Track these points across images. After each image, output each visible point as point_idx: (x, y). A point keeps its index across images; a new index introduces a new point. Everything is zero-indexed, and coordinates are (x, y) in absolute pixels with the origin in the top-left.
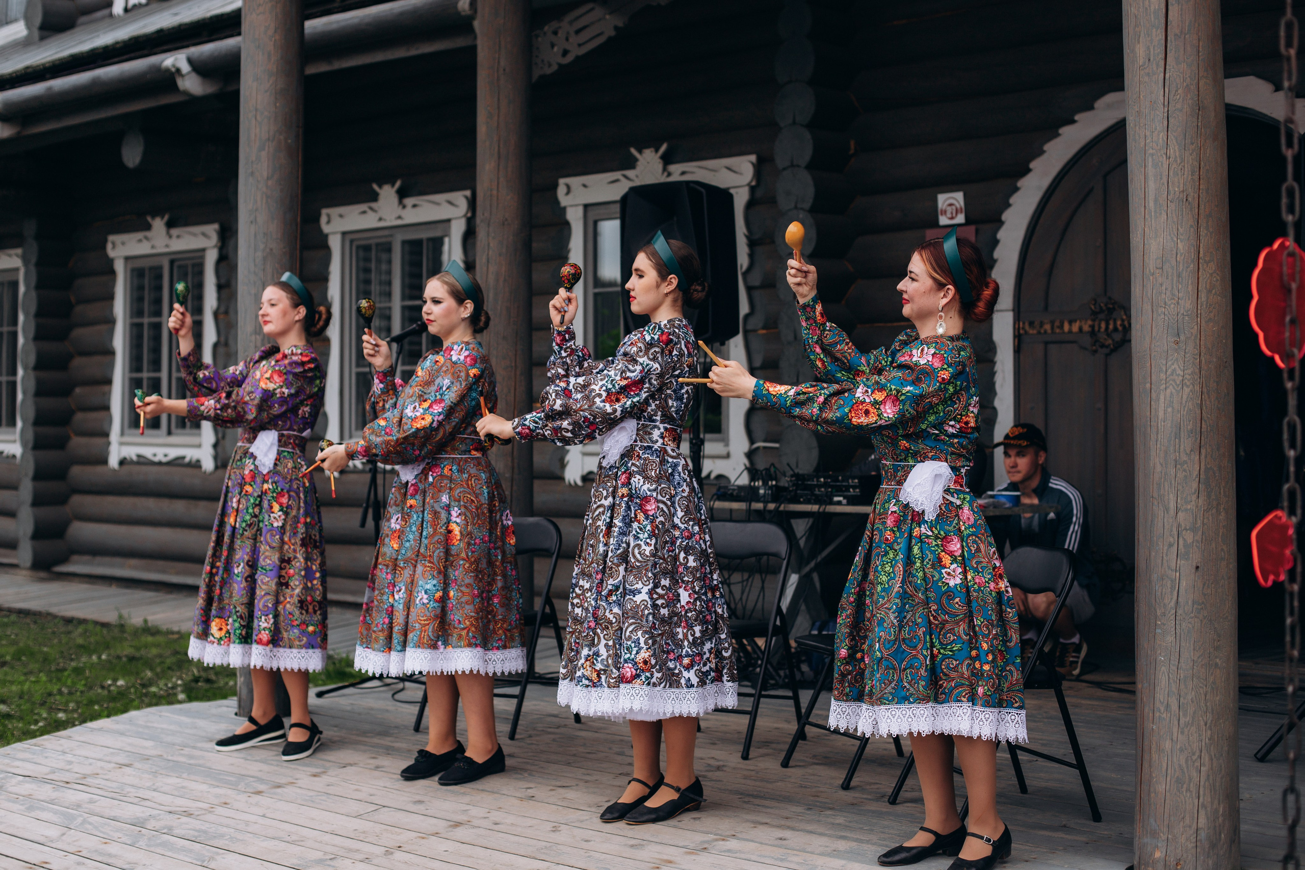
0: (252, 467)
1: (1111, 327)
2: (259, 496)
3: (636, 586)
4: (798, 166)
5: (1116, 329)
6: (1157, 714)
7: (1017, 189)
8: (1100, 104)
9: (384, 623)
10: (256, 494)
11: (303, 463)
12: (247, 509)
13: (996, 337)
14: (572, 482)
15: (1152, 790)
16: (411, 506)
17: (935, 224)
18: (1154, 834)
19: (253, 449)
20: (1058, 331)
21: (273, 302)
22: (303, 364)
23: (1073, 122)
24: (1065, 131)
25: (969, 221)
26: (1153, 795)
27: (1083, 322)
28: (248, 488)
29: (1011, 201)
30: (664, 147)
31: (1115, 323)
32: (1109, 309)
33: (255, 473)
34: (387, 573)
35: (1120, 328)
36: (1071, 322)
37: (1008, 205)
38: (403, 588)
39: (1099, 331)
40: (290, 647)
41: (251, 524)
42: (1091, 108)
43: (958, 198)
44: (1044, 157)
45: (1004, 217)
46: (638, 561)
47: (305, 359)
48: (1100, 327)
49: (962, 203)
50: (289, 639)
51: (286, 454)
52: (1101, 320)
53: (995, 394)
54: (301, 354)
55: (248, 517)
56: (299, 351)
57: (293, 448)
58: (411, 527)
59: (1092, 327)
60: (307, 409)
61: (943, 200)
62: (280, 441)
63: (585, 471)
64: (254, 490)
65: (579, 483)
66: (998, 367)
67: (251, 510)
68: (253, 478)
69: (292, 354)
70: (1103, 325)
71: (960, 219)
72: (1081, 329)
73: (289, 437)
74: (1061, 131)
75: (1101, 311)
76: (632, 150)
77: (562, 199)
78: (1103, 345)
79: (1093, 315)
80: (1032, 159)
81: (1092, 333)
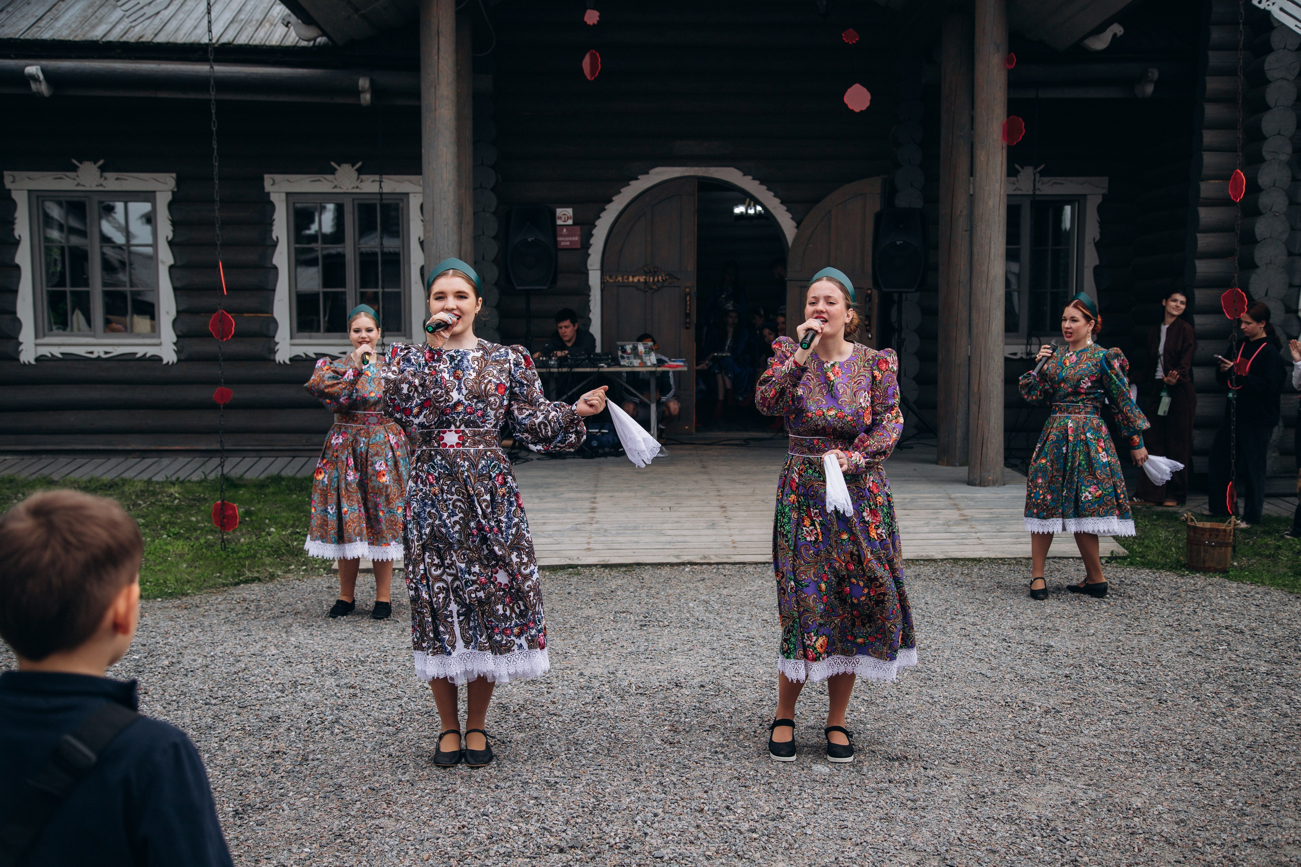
1: (656, 280)
5: (658, 281)
7: (604, 210)
8: (653, 171)
13: (591, 283)
14: (282, 362)
17: (555, 224)
18: (989, 471)
20: (626, 281)
23: (637, 179)
24: (633, 183)
25: (575, 224)
27: (640, 277)
29: (601, 215)
30: (359, 164)
31: (658, 278)
32: (655, 271)
35: (661, 281)
36: (633, 277)
37: (599, 217)
39: (649, 281)
42: (647, 173)
43: (569, 211)
44: (621, 194)
45: (596, 223)
49: (572, 215)
52: (650, 276)
53: (590, 311)
59: (646, 279)
61: (559, 211)
63: (293, 355)
65: (288, 362)
66: (592, 298)
70: (651, 279)
71: (570, 222)
72: (639, 280)
74: (631, 183)
75: (650, 272)
76: (333, 164)
77: (268, 187)
78: (651, 289)
79: (646, 274)
80: (614, 195)
81: (646, 282)
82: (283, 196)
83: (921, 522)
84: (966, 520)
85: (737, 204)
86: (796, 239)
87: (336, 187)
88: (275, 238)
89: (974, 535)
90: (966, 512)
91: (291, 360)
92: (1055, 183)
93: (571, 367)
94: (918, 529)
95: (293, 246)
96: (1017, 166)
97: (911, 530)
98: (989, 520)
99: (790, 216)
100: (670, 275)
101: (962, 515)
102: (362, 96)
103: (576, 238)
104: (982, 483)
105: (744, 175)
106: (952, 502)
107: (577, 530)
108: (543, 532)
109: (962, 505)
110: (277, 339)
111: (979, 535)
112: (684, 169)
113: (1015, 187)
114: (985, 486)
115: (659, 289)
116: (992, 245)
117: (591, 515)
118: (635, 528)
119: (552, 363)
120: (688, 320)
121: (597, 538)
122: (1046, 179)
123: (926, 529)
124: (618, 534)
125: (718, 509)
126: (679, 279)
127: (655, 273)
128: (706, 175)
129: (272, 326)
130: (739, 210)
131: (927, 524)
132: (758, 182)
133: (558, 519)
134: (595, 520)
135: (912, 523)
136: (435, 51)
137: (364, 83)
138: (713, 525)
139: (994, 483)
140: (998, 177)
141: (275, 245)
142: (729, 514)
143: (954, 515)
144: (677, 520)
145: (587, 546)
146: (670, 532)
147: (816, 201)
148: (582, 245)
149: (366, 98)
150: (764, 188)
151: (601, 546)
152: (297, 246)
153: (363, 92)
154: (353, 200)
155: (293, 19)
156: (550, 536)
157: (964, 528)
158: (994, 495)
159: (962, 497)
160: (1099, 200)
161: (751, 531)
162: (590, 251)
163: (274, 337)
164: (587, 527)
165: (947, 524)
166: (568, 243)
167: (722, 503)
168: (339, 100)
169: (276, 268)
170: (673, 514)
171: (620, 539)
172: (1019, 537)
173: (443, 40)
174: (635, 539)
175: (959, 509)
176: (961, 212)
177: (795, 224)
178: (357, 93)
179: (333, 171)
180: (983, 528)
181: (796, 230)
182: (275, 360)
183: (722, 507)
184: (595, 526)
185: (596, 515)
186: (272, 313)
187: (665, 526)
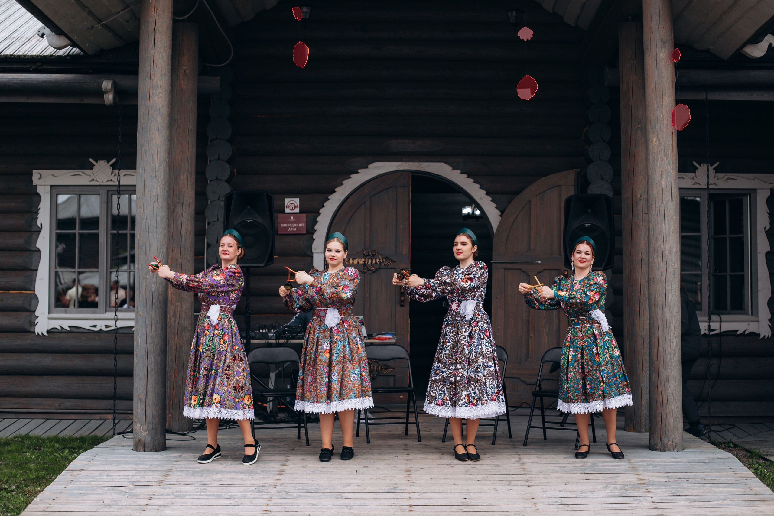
0: (209, 323)
1: (374, 262)
2: (211, 336)
3: (490, 364)
4: (221, 180)
5: (376, 263)
6: (669, 397)
7: (328, 200)
8: (371, 166)
9: (324, 390)
10: (210, 336)
11: (232, 320)
12: (206, 342)
13: (315, 264)
14: (40, 334)
15: (667, 422)
16: (337, 338)
17: (283, 212)
18: (669, 437)
19: (208, 314)
20: (346, 263)
21: (230, 245)
22: (234, 273)
23: (357, 172)
24: (353, 176)
25: (301, 212)
26: (667, 424)
27: (360, 259)
28: (207, 333)
29: (325, 204)
30: (114, 160)
31: (376, 261)
32: (373, 254)
33: (210, 325)
34: (324, 368)
35: (378, 263)
36: (353, 259)
37: (323, 206)
38: (337, 374)
39: (368, 263)
40: (229, 409)
41: (208, 350)
42: (366, 167)
43: (296, 201)
44: (343, 186)
45: (320, 211)
46: (488, 354)
47: (236, 271)
48: (368, 262)
49: (298, 204)
50: (229, 405)
51: (224, 316)
52: (369, 259)
54: (235, 269)
55: (206, 347)
56: (234, 267)
57: (227, 313)
58: (337, 348)
59: (365, 262)
60: (234, 295)
62: (220, 310)
63: (50, 328)
64: (210, 334)
65: (45, 334)
67: (207, 343)
68: (209, 328)
69: (231, 268)
70: (370, 261)
71: (297, 210)
72: (358, 263)
73: (225, 308)
74: (351, 176)
75: (369, 255)
76: (91, 160)
77: (35, 181)
78: (369, 270)
79: (365, 256)
80: (336, 187)
81: (364, 264)
82: (48, 188)
83: (600, 487)
84: (643, 484)
85: (465, 205)
86: (500, 226)
87: (93, 180)
88: (39, 225)
89: (649, 499)
90: (643, 476)
91: (48, 332)
92: (728, 178)
93: (288, 339)
94: (596, 494)
95: (55, 231)
96: (695, 163)
97: (589, 494)
98: (665, 484)
99: (495, 205)
100: (387, 258)
101: (640, 479)
102: (106, 96)
103: (302, 225)
104: (663, 448)
105: (454, 169)
106: (631, 466)
107: (260, 492)
108: (226, 493)
109: (641, 469)
110: (37, 314)
111: (654, 499)
112: (399, 163)
113: (694, 182)
114: (665, 451)
115: (377, 270)
116: (666, 222)
117: (278, 477)
118: (317, 491)
119: (271, 335)
120: (402, 298)
121: (277, 501)
122: (720, 175)
123: (603, 494)
124: (299, 496)
125: (403, 473)
126: (394, 262)
127: (373, 256)
128: (419, 169)
129: (33, 302)
130: (467, 210)
131: (605, 488)
132: (466, 176)
133: (245, 481)
134: (280, 482)
135: (590, 488)
136: (152, 45)
137: (107, 85)
138: (394, 489)
139: (674, 448)
140: (670, 159)
141: (39, 231)
142: (413, 478)
143: (632, 478)
144: (360, 483)
145: (265, 508)
146: (350, 496)
147: (517, 193)
148: (307, 231)
149: (109, 98)
150: (472, 180)
151: (279, 509)
152: (58, 231)
153: (106, 92)
154: (108, 191)
155: (47, 31)
156: (232, 498)
157: (641, 492)
158: (672, 460)
159: (642, 462)
160: (768, 193)
161: (431, 495)
162: (314, 236)
163: (35, 311)
164: (271, 489)
165: (625, 488)
166: (295, 229)
167: (408, 467)
168: (87, 101)
169: (39, 251)
170: (358, 477)
171: (300, 502)
172: (694, 501)
173: (158, 37)
174: (314, 502)
175: (638, 474)
176: (641, 196)
177: (500, 213)
178: (101, 94)
179: (91, 167)
180: (659, 492)
181: (500, 218)
182: (34, 332)
183: (408, 471)
184: (278, 488)
185: (283, 478)
186: (34, 291)
187: (349, 489)
